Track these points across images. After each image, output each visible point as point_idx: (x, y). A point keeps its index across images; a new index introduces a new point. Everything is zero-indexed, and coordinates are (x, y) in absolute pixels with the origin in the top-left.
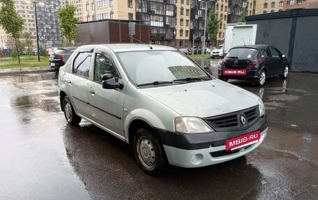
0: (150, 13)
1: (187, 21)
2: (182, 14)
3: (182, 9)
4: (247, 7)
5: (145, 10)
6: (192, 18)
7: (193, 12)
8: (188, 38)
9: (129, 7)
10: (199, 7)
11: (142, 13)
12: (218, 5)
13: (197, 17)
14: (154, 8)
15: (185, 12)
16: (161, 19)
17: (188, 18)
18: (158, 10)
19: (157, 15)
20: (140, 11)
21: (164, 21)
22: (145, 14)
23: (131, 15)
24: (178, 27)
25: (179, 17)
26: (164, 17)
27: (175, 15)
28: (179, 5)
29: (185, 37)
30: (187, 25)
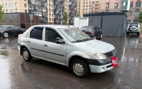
0: (35, 10)
1: (52, 14)
2: (50, 11)
3: (50, 9)
4: (77, 10)
5: (33, 9)
6: (55, 13)
7: (55, 11)
8: (53, 22)
9: (25, 7)
10: (57, 9)
11: (31, 10)
12: (65, 9)
13: (56, 13)
14: (37, 8)
15: (51, 10)
16: (41, 13)
17: (53, 13)
18: (39, 9)
19: (39, 11)
20: (31, 9)
21: (42, 14)
22: (33, 10)
23: (26, 11)
24: (48, 17)
25: (49, 13)
26: (42, 12)
27: (47, 12)
28: (48, 8)
29: (51, 22)
30: (52, 16)
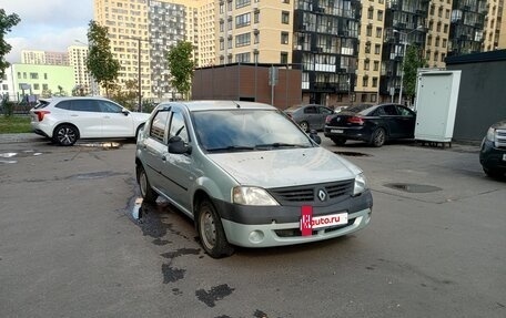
0: (315, 51)
1: (376, 62)
2: (367, 51)
3: (368, 44)
4: (483, 40)
5: (307, 47)
6: (385, 57)
7: (387, 48)
8: (377, 89)
9: (283, 43)
10: (398, 40)
11: (302, 51)
12: (430, 38)
13: (392, 56)
14: (322, 44)
15: (373, 48)
16: (333, 60)
17: (379, 58)
18: (329, 45)
19: (326, 54)
20: (300, 48)
21: (338, 64)
22: (307, 52)
23: (284, 55)
24: (360, 73)
25: (362, 56)
26: (338, 57)
27: (356, 53)
28: (363, 38)
29: (370, 88)
30: (376, 69)
